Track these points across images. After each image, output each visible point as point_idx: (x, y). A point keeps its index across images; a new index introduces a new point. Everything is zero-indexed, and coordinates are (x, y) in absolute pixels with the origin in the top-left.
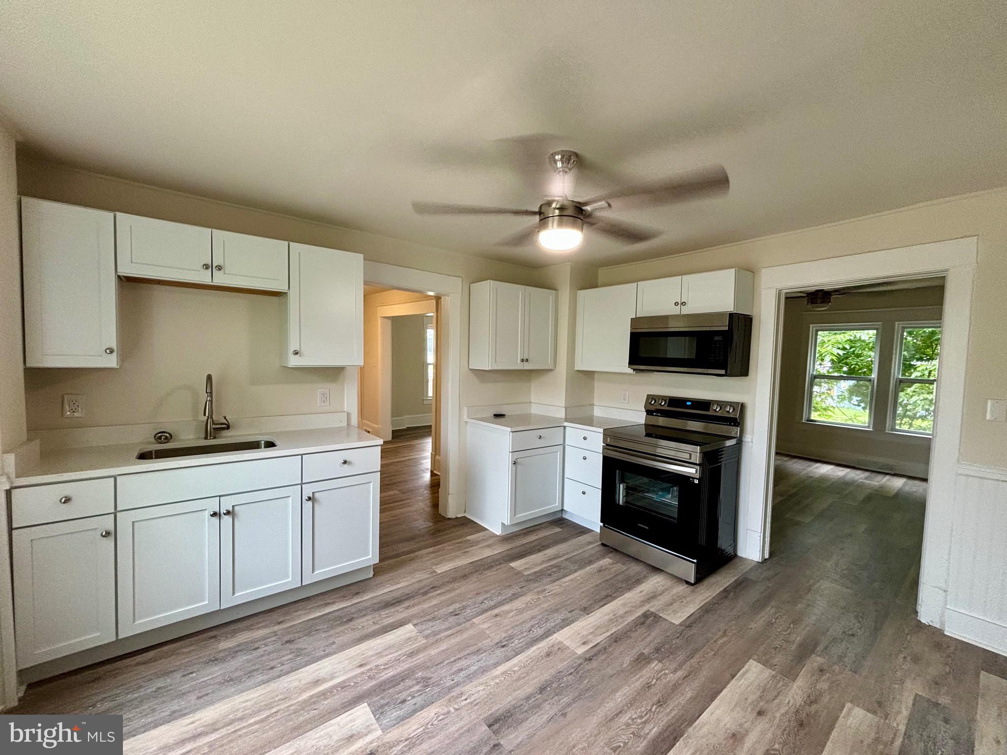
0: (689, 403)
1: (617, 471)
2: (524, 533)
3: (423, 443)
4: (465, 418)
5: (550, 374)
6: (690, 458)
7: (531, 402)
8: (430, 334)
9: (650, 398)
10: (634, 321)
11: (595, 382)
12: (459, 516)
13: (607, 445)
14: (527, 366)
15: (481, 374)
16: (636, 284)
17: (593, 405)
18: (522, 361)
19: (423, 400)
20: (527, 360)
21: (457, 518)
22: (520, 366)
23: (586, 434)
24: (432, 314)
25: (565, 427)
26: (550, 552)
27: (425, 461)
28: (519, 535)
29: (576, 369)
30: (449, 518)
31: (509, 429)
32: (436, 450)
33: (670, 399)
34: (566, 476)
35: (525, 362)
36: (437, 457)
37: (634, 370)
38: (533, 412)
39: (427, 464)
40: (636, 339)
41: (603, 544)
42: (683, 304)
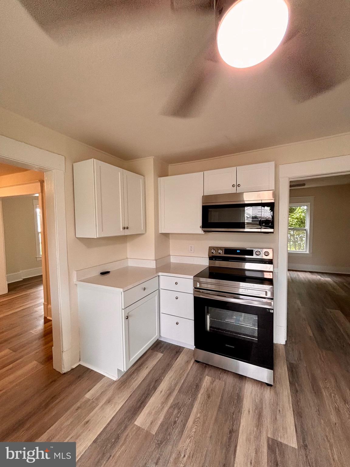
0: (238, 251)
1: (206, 307)
2: (136, 369)
3: (37, 291)
4: (75, 280)
5: (142, 237)
6: (266, 295)
7: (127, 258)
8: (39, 211)
9: (211, 248)
10: (205, 198)
11: (170, 241)
12: (74, 367)
13: (195, 288)
14: (127, 232)
15: (88, 242)
16: (203, 172)
17: (169, 255)
18: (124, 228)
19: (36, 258)
20: (128, 228)
21: (72, 369)
22: (122, 233)
23: (176, 280)
24: (37, 195)
25: (159, 276)
26: (163, 386)
27: (39, 308)
28: (133, 373)
29: (160, 232)
30: (64, 373)
31: (121, 290)
32: (48, 299)
33: (225, 249)
34: (161, 311)
35: (126, 230)
36: (49, 306)
37: (204, 231)
38: (129, 265)
39: (41, 310)
40: (206, 210)
41: (197, 361)
42: (239, 186)
